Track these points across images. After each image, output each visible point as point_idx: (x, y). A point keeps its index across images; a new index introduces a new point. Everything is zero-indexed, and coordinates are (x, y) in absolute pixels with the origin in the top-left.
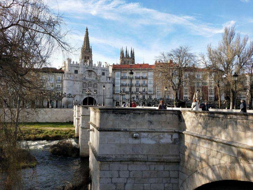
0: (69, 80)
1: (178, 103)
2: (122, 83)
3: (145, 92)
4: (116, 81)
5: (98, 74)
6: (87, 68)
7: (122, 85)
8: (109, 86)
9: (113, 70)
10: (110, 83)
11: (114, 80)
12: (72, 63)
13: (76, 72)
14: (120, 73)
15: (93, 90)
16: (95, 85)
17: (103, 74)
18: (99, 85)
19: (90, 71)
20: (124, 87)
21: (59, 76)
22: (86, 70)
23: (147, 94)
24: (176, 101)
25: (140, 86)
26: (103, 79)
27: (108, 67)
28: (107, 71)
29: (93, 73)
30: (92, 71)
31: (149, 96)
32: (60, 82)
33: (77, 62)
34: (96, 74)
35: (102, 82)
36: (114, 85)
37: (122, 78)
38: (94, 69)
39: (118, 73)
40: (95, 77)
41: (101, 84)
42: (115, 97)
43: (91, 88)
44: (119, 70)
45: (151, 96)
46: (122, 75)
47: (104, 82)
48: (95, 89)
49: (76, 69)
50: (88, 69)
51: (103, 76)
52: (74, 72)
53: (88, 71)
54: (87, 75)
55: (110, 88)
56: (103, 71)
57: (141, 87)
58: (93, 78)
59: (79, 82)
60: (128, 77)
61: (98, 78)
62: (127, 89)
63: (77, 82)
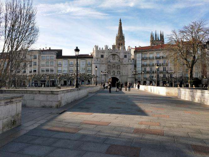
0: (96, 63)
1: (192, 81)
2: (143, 63)
3: (165, 71)
4: (137, 62)
5: (121, 57)
6: (111, 52)
7: (143, 66)
8: (131, 67)
9: (134, 52)
10: (131, 64)
11: (136, 61)
12: (99, 49)
13: (102, 56)
14: (140, 54)
15: (116, 71)
16: (118, 67)
17: (125, 56)
18: (121, 66)
19: (114, 55)
20: (144, 67)
21: (89, 61)
22: (110, 54)
23: (168, 73)
24: (190, 79)
25: (160, 65)
26: (125, 61)
27: (130, 50)
28: (129, 53)
29: (116, 56)
30: (115, 55)
31: (169, 75)
32: (90, 65)
33: (102, 48)
34: (119, 57)
35: (125, 64)
36: (135, 66)
37: (143, 59)
38: (117, 53)
39: (139, 55)
40: (118, 60)
41: (123, 65)
42: (137, 77)
43: (115, 69)
44: (140, 52)
45: (172, 75)
46: (143, 56)
47: (126, 63)
48: (118, 70)
49: (102, 54)
50: (112, 54)
51: (125, 59)
52: (100, 56)
53: (112, 55)
54: (111, 59)
55: (132, 69)
56: (125, 54)
57: (162, 67)
58: (116, 60)
59: (105, 65)
60: (148, 57)
61: (121, 60)
62: (148, 69)
63: (103, 65)
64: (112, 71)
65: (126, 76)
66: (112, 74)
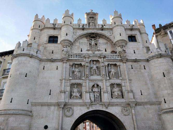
5: (117, 38)
8: (162, 67)
13: (54, 41)
15: (105, 85)
17: (132, 40)
18: (123, 67)
19: (92, 36)
22: (81, 32)
26: (135, 50)
28: (140, 32)
29: (101, 41)
30: (97, 35)
35: (134, 58)
40: (109, 50)
41: (130, 64)
43: (99, 78)
47: (140, 58)
48: (113, 81)
50: (85, 32)
51: (133, 44)
53: (86, 35)
55: (169, 72)
56: (130, 33)
59: (59, 64)
61: (118, 49)
63: (54, 65)
64: (87, 85)
65: (152, 104)
66: (87, 97)
